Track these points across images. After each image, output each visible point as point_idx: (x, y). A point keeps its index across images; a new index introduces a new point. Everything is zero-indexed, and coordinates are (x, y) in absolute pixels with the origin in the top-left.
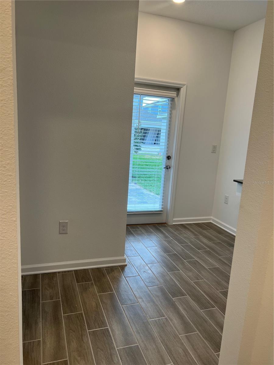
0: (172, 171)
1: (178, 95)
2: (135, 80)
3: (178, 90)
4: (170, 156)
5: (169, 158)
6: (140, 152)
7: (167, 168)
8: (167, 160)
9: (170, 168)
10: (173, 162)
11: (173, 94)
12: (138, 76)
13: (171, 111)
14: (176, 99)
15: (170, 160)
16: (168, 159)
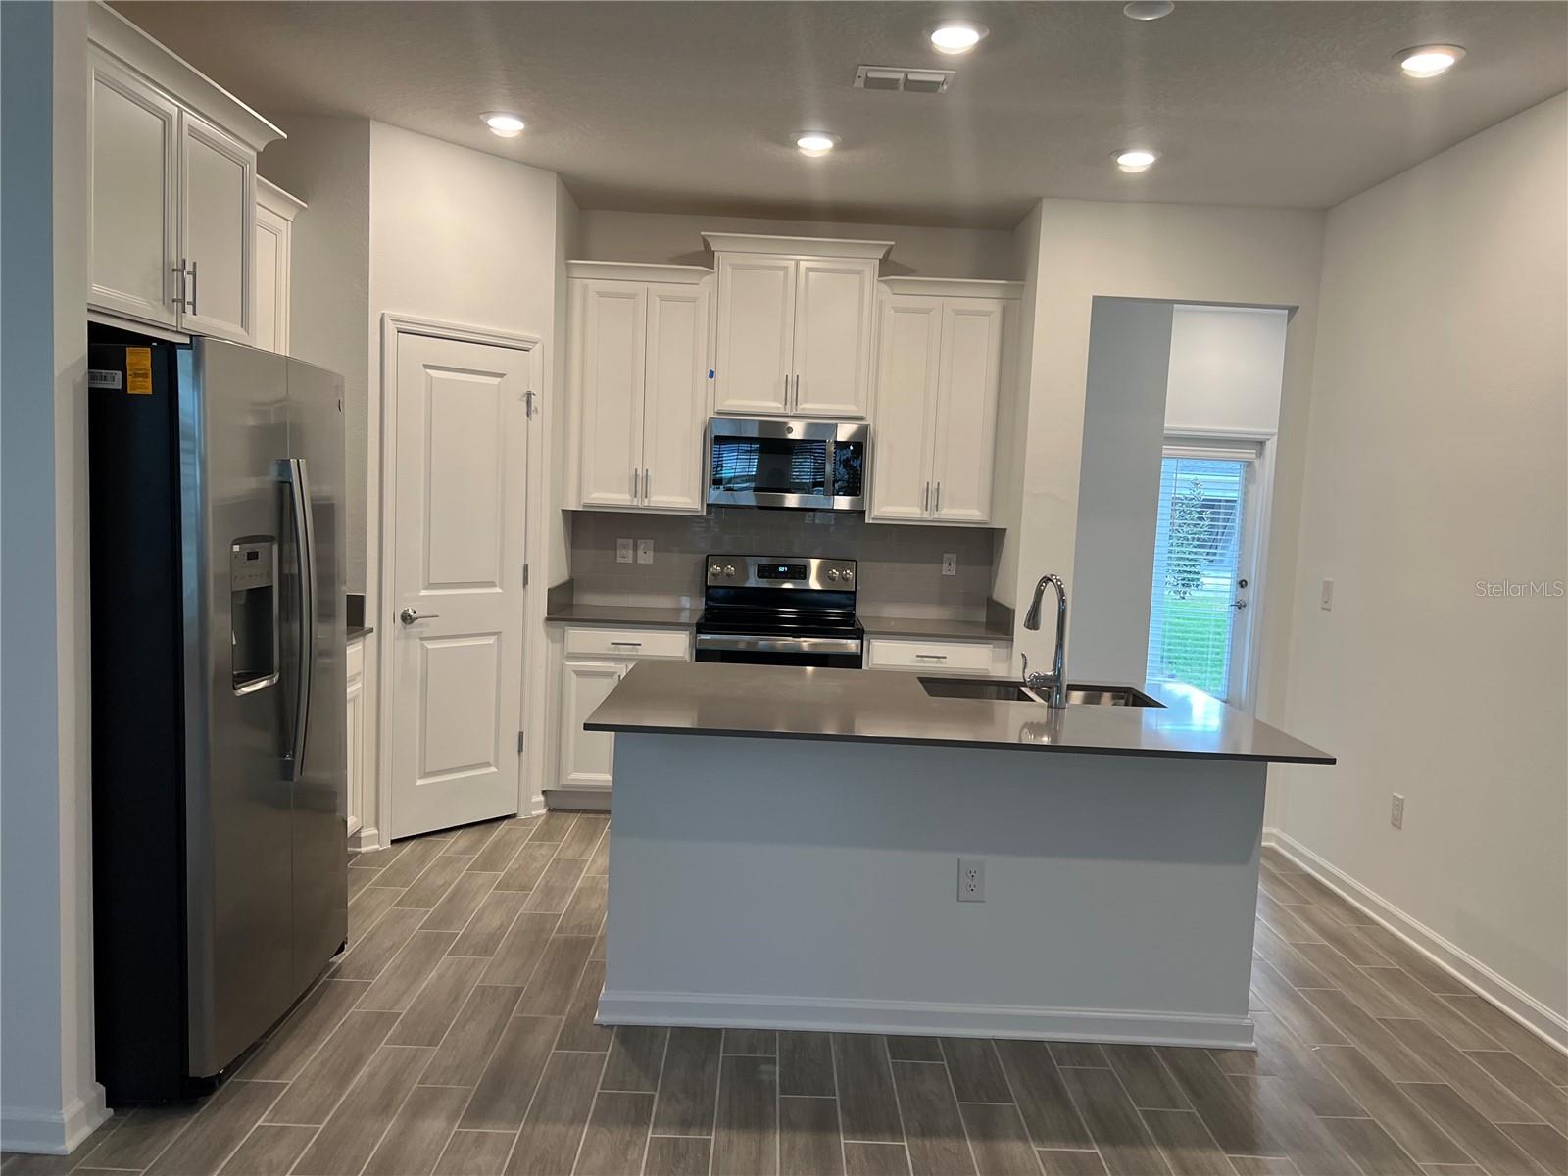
0: (1250, 611)
1: (1260, 454)
2: (1165, 432)
3: (1261, 444)
4: (1245, 581)
5: (1242, 584)
6: (1195, 593)
7: (1240, 605)
8: (1239, 589)
9: (1244, 606)
10: (1250, 595)
11: (1249, 454)
12: (1172, 424)
13: (1246, 487)
14: (1257, 463)
15: (1245, 590)
16: (1242, 586)
